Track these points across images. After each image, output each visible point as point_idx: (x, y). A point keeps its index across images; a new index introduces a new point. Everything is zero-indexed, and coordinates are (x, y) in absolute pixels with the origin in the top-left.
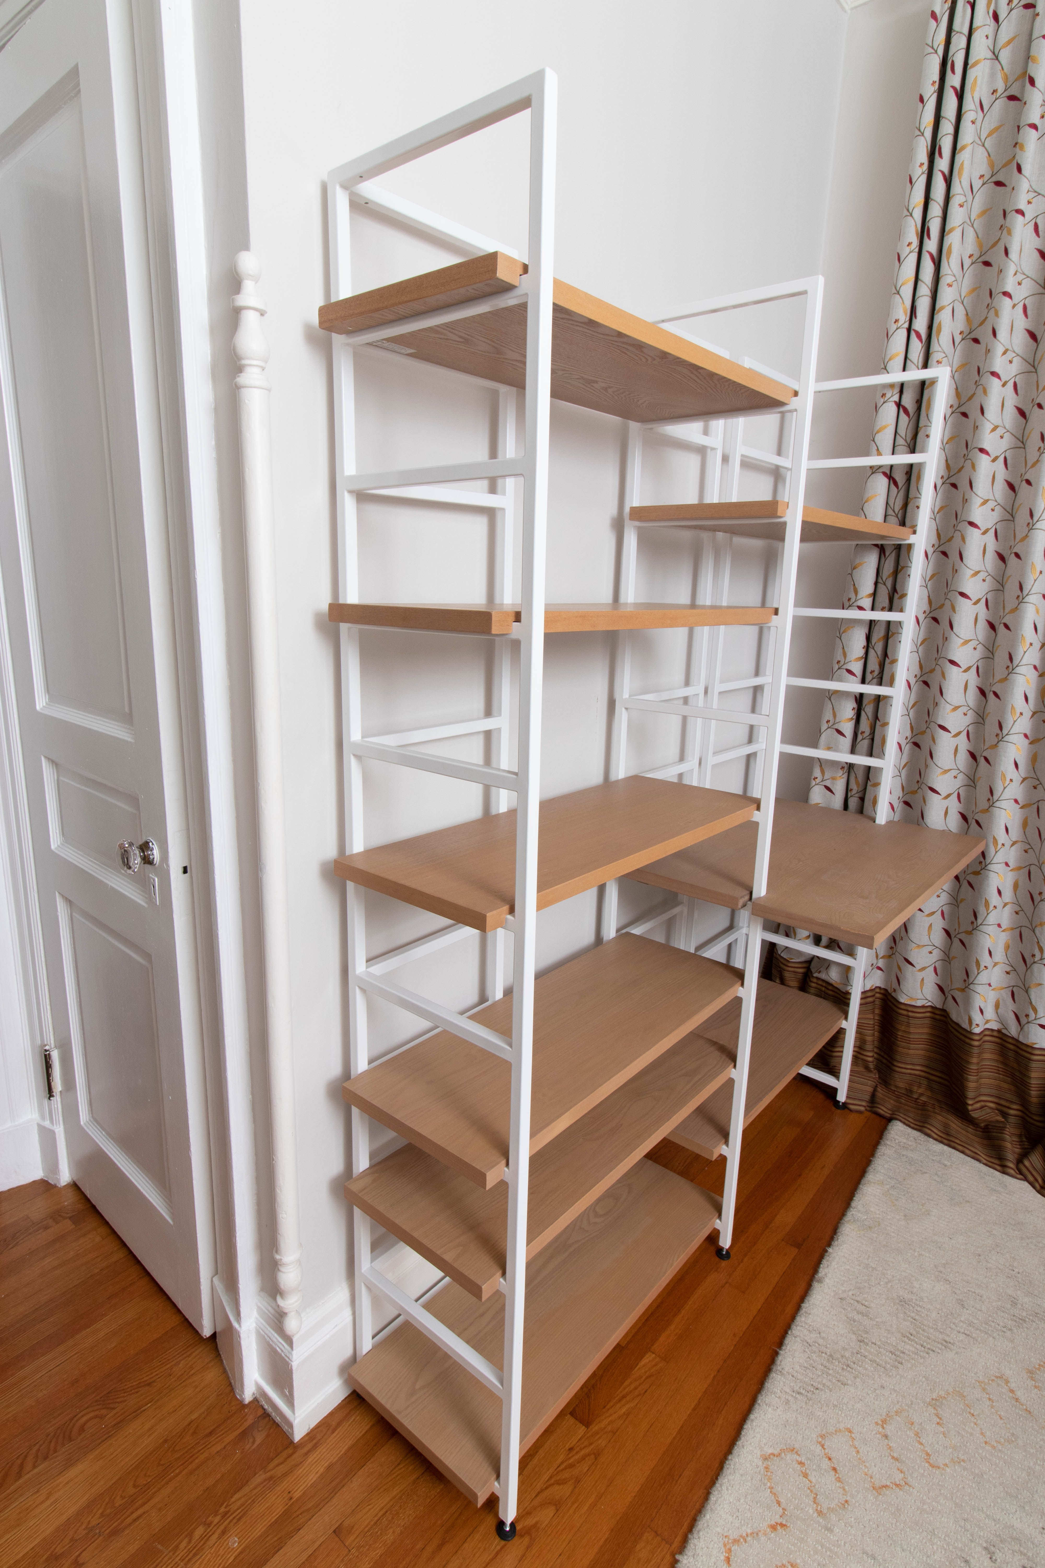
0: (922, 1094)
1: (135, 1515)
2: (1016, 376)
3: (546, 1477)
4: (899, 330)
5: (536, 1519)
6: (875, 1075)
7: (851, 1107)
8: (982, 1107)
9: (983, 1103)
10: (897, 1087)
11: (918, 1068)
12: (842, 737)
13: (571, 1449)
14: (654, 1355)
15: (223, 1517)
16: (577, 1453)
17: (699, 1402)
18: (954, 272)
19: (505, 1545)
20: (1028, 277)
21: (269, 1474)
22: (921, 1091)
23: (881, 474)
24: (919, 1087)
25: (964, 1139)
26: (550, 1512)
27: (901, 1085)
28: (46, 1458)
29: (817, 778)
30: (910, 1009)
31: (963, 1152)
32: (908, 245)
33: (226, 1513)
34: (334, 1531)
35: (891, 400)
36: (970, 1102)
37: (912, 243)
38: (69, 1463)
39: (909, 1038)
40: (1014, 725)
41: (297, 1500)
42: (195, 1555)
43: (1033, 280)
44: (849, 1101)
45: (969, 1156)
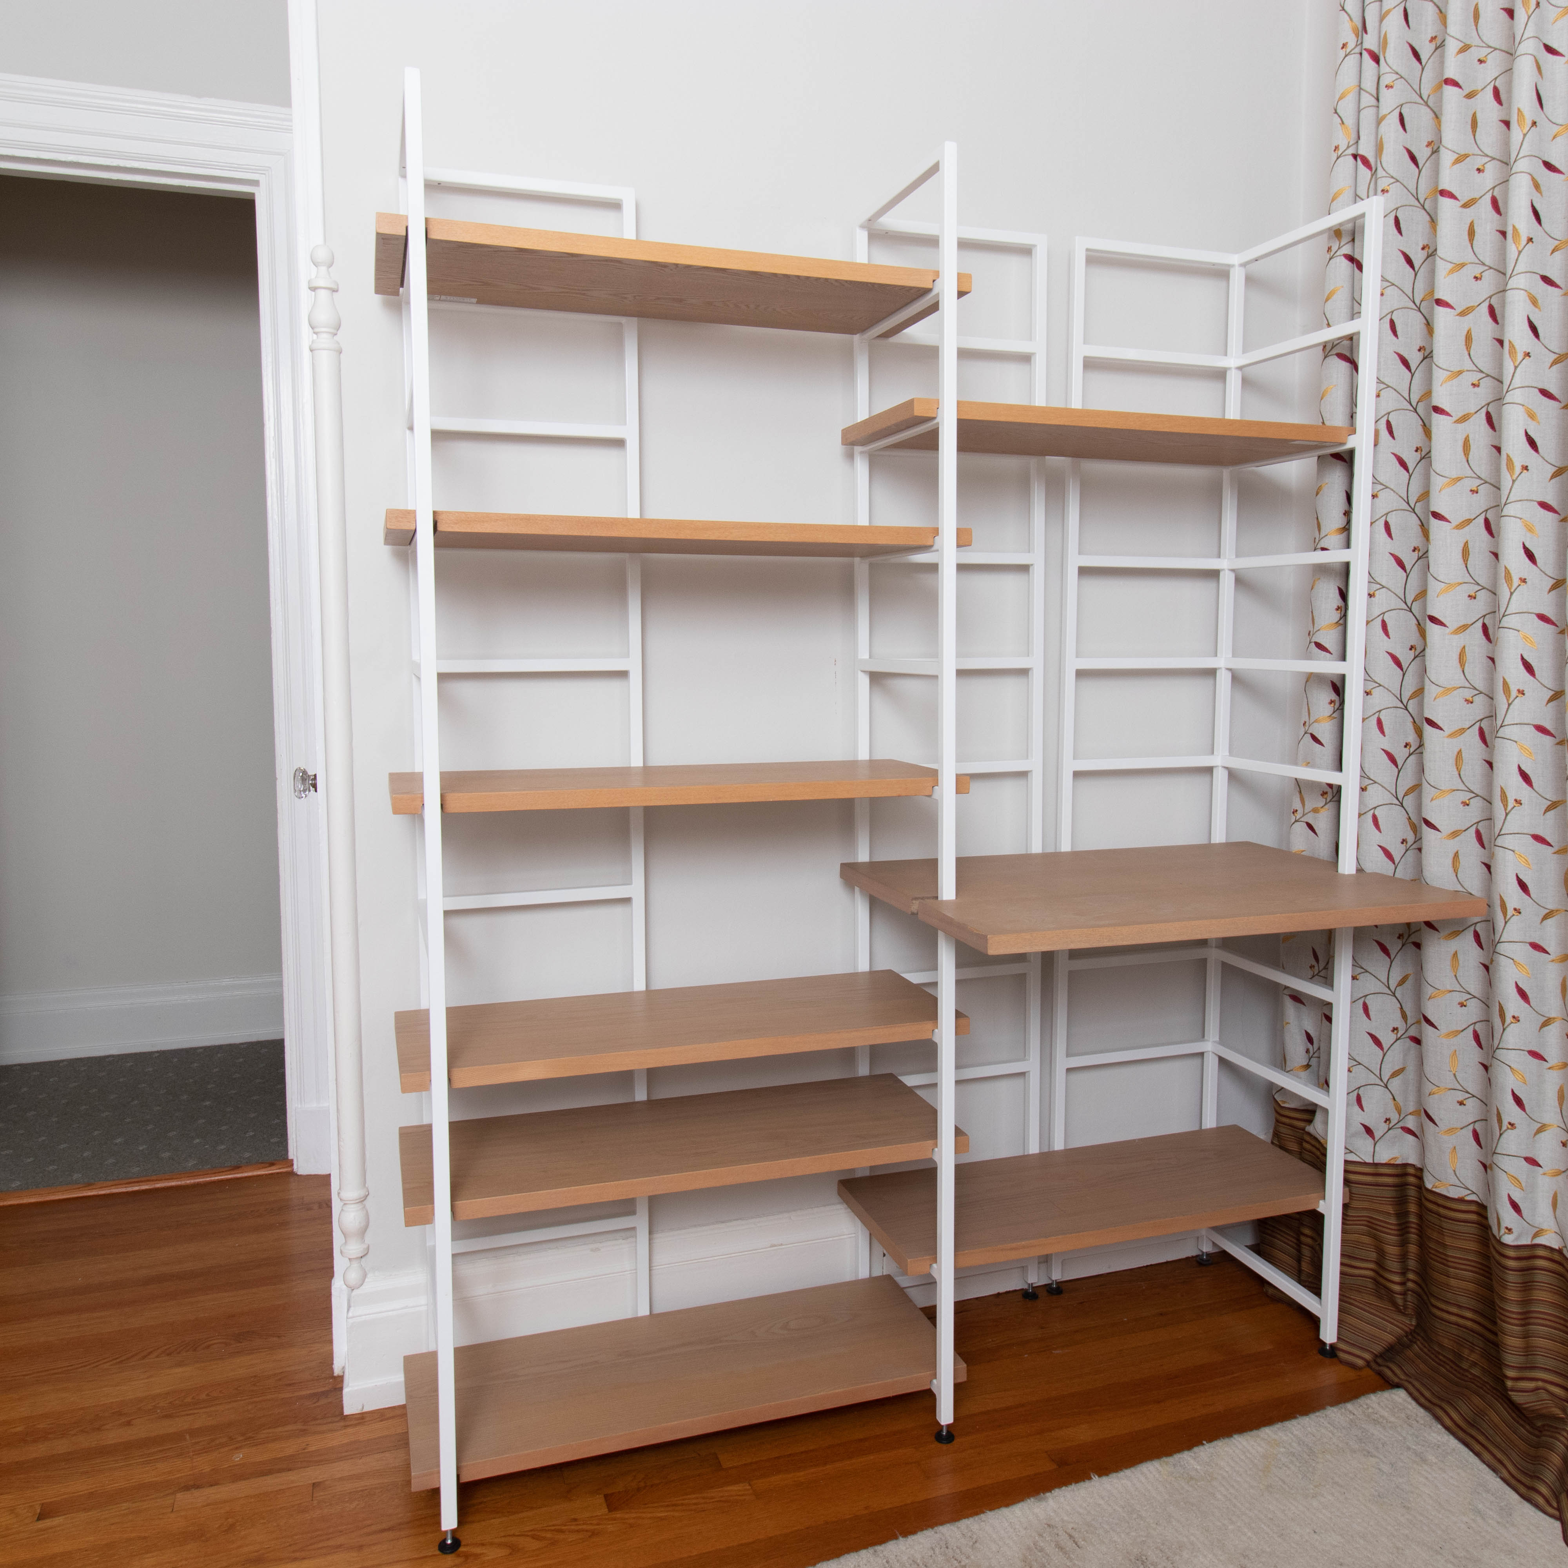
0: (1474, 1364)
1: (191, 1412)
2: (1494, 188)
3: (528, 1528)
4: (1339, 159)
5: (484, 1551)
6: (1410, 1321)
7: (1342, 1355)
8: (1537, 1389)
9: (1540, 1384)
10: (1441, 1346)
11: (1469, 1314)
12: (1318, 745)
13: (575, 1520)
14: (750, 1487)
15: (246, 1439)
16: (577, 1525)
17: (754, 1542)
18: (1394, 68)
19: (438, 1555)
20: (1495, 49)
21: (304, 1427)
22: (1474, 1357)
23: (1335, 356)
24: (1472, 1351)
25: (1499, 1440)
26: (503, 1552)
27: (1446, 1342)
28: (168, 1355)
29: (1297, 811)
30: (1441, 1202)
31: (1477, 1454)
32: (1342, 48)
33: (250, 1437)
34: (314, 1484)
35: (1338, 253)
36: (1510, 1373)
37: (1347, 43)
38: (180, 1364)
39: (1445, 1255)
40: (1509, 711)
41: (309, 1452)
42: (206, 1452)
43: (1504, 51)
44: (1342, 1346)
45: (1484, 1462)
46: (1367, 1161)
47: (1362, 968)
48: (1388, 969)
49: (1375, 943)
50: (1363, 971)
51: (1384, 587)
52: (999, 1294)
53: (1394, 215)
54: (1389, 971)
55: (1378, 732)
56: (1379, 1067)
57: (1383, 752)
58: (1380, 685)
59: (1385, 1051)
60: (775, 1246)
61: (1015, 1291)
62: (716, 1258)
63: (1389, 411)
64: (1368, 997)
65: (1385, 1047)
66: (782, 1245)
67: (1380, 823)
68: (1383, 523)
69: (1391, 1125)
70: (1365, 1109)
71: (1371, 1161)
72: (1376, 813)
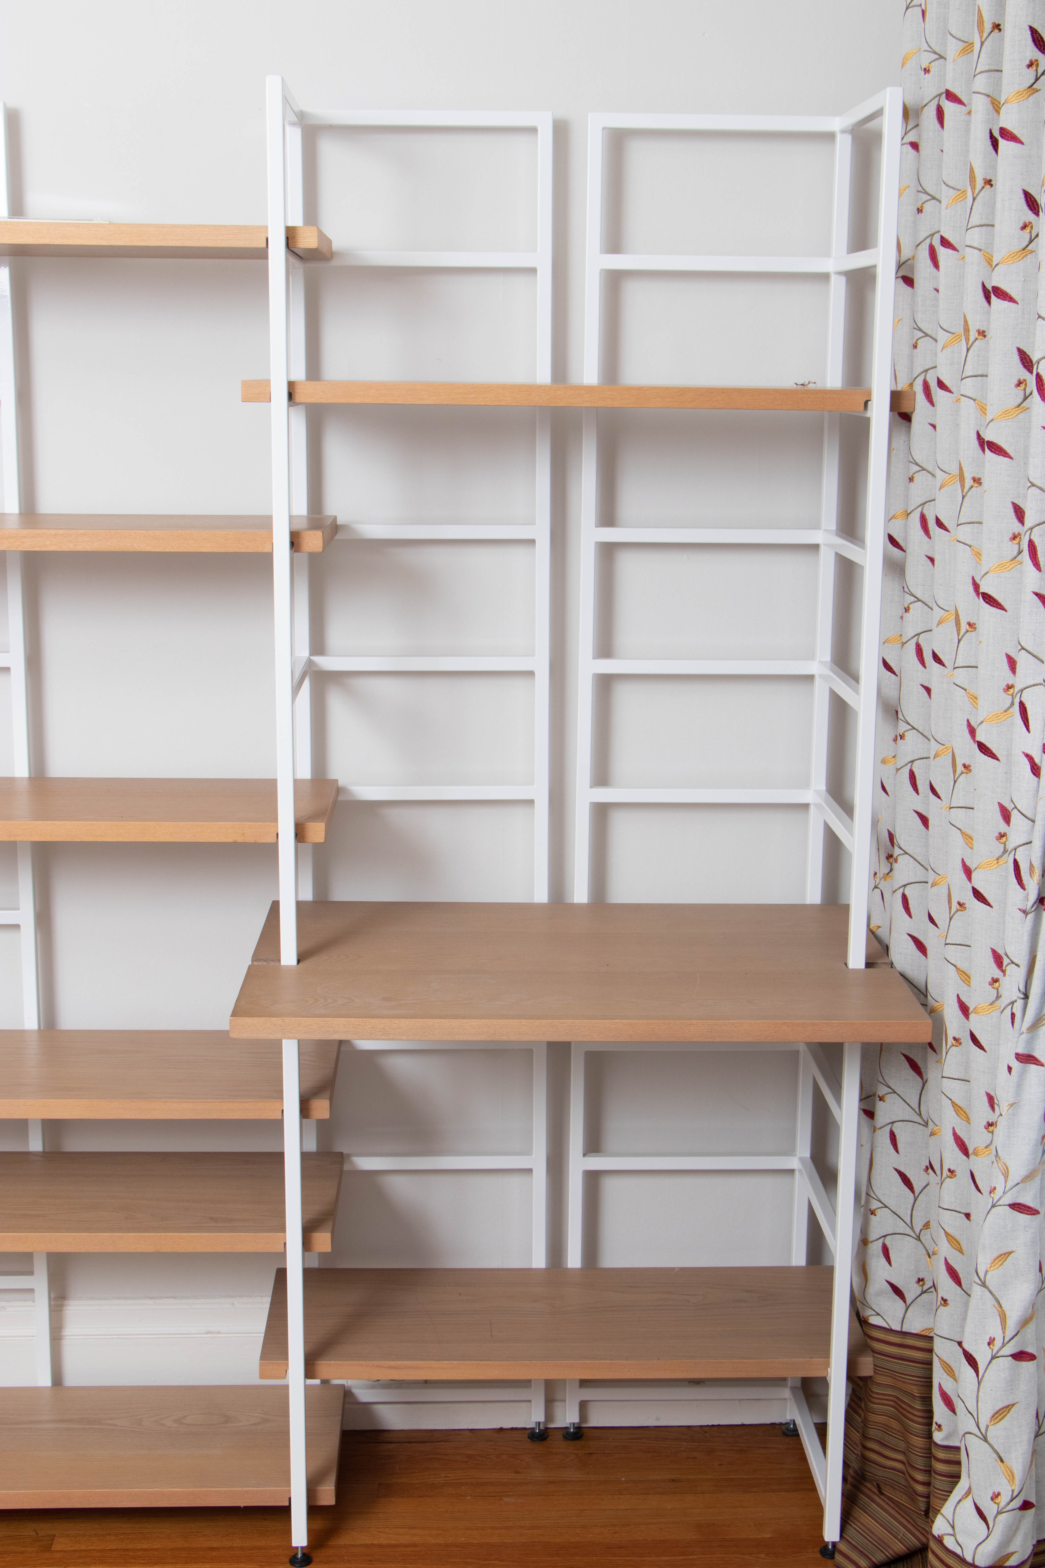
12: (884, 793)
23: (901, 279)
29: (876, 874)
35: (905, 140)
46: (894, 1328)
47: (890, 1087)
48: (919, 1092)
49: (903, 1058)
50: (891, 1091)
51: (919, 600)
52: (501, 1429)
53: (936, 103)
54: (921, 1094)
55: (911, 789)
56: (909, 1213)
57: (916, 815)
58: (914, 728)
59: (916, 1194)
60: (211, 1333)
61: (525, 1429)
62: (140, 1336)
63: (927, 367)
64: (895, 1124)
65: (917, 1189)
66: (219, 1333)
67: (911, 906)
68: (918, 516)
69: (925, 1288)
70: (893, 1263)
71: (899, 1329)
72: (907, 893)
